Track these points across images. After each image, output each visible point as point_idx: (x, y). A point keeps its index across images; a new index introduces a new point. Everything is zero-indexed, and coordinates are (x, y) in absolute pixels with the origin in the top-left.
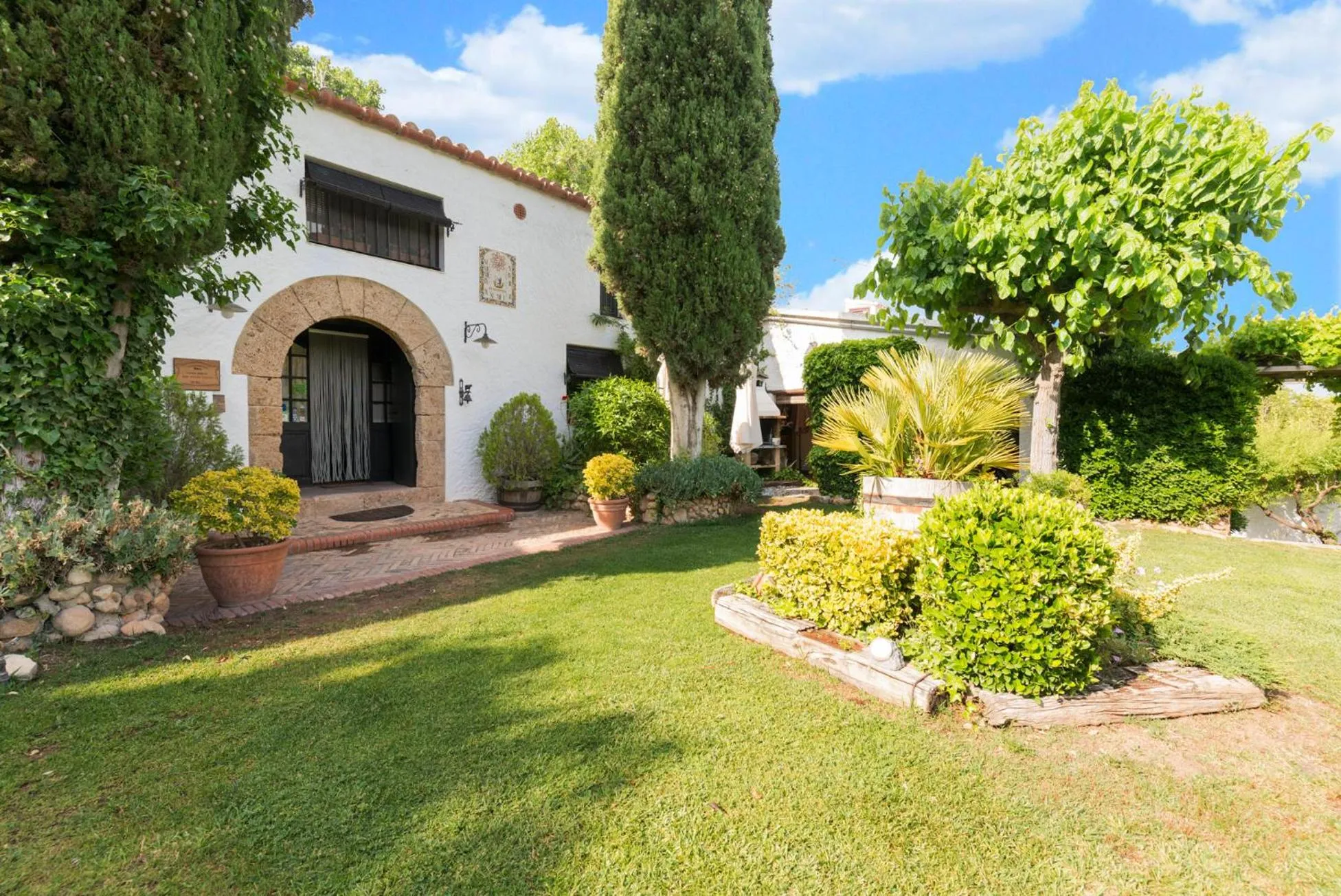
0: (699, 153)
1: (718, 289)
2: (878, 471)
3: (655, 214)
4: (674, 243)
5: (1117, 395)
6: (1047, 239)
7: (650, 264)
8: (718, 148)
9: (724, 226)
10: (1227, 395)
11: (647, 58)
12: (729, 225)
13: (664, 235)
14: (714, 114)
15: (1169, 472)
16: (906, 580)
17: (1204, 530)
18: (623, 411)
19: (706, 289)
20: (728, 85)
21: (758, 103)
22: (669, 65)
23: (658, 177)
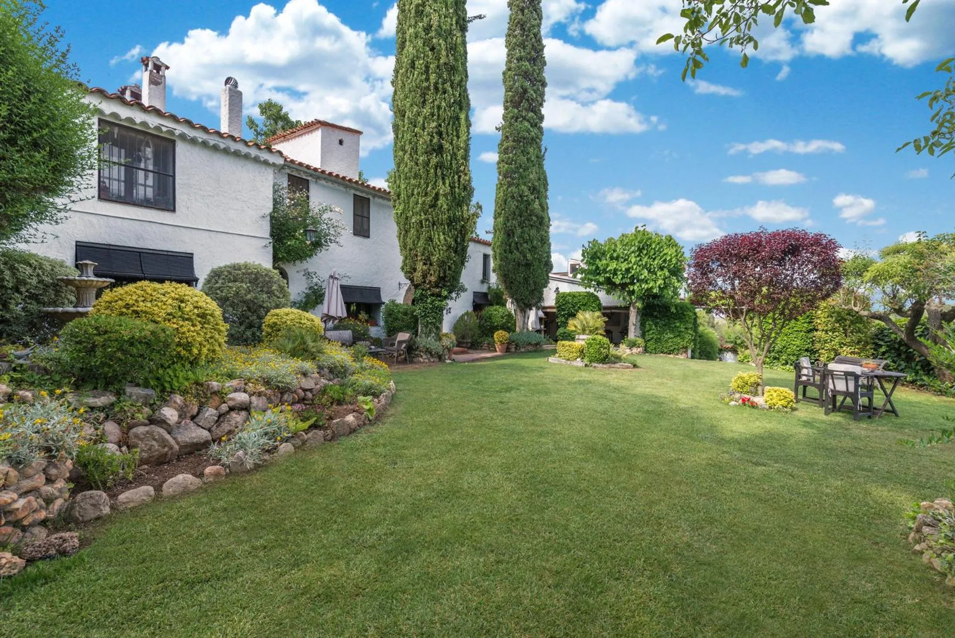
0: (529, 244)
1: (535, 283)
2: (579, 334)
3: (516, 260)
4: (522, 269)
5: (655, 313)
6: (628, 270)
7: (515, 275)
8: (535, 242)
9: (536, 263)
10: (684, 315)
11: (515, 214)
12: (537, 263)
13: (519, 266)
14: (533, 232)
15: (669, 338)
16: (582, 352)
17: (680, 356)
18: (502, 318)
19: (531, 282)
20: (537, 224)
21: (545, 228)
22: (521, 217)
23: (517, 249)
